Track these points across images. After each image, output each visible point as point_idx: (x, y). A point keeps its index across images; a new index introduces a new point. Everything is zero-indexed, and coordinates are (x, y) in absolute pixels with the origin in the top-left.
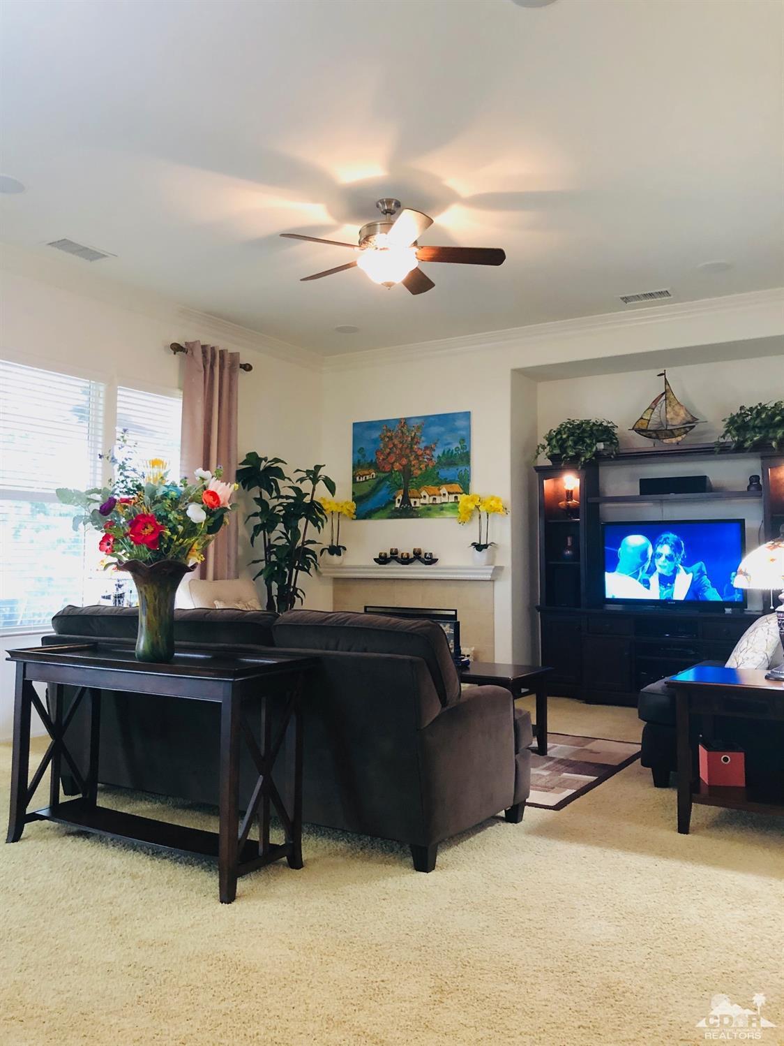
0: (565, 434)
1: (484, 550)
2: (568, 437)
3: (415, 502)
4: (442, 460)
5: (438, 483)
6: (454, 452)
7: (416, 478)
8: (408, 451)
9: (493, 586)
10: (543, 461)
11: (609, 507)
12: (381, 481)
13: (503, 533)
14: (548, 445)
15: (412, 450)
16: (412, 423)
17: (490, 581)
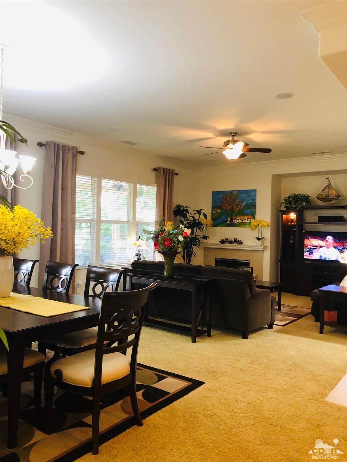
0: (291, 198)
1: (260, 240)
2: (292, 200)
3: (235, 222)
4: (245, 206)
5: (243, 215)
6: (250, 204)
7: (235, 212)
8: (233, 203)
9: (263, 253)
10: (283, 208)
11: (307, 225)
12: (222, 213)
13: (267, 234)
14: (285, 202)
15: (234, 203)
16: (235, 192)
17: (262, 251)
